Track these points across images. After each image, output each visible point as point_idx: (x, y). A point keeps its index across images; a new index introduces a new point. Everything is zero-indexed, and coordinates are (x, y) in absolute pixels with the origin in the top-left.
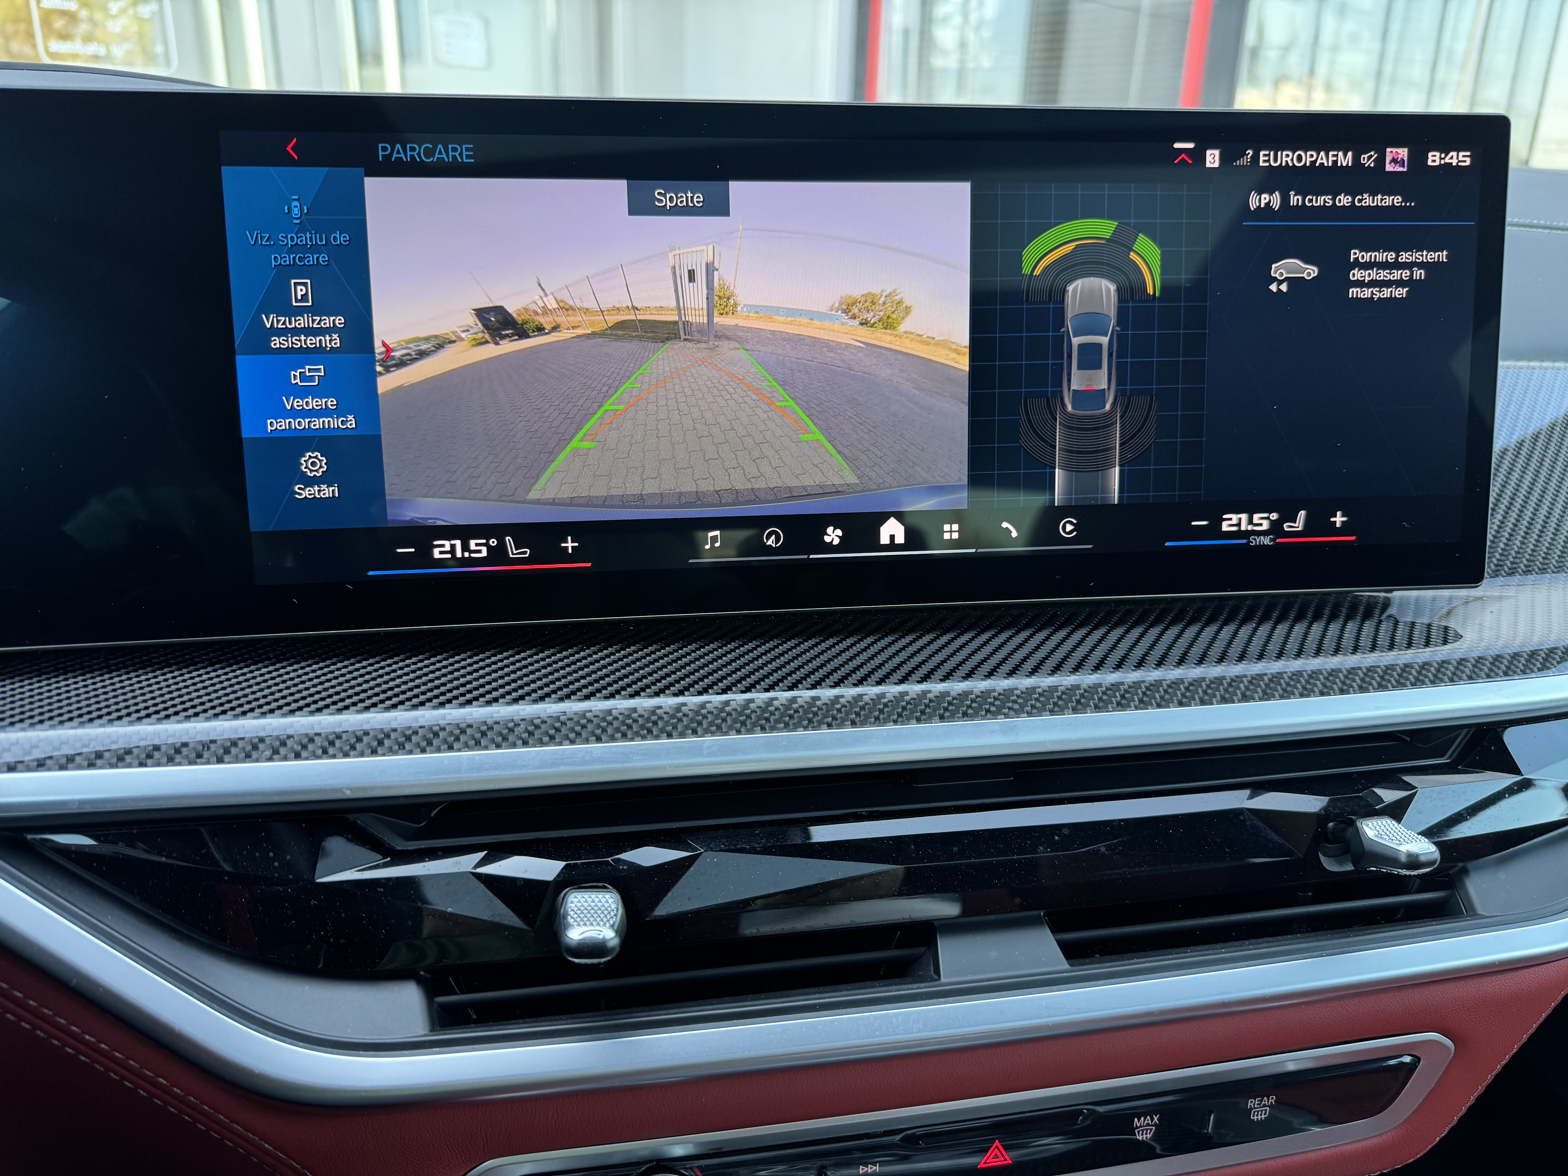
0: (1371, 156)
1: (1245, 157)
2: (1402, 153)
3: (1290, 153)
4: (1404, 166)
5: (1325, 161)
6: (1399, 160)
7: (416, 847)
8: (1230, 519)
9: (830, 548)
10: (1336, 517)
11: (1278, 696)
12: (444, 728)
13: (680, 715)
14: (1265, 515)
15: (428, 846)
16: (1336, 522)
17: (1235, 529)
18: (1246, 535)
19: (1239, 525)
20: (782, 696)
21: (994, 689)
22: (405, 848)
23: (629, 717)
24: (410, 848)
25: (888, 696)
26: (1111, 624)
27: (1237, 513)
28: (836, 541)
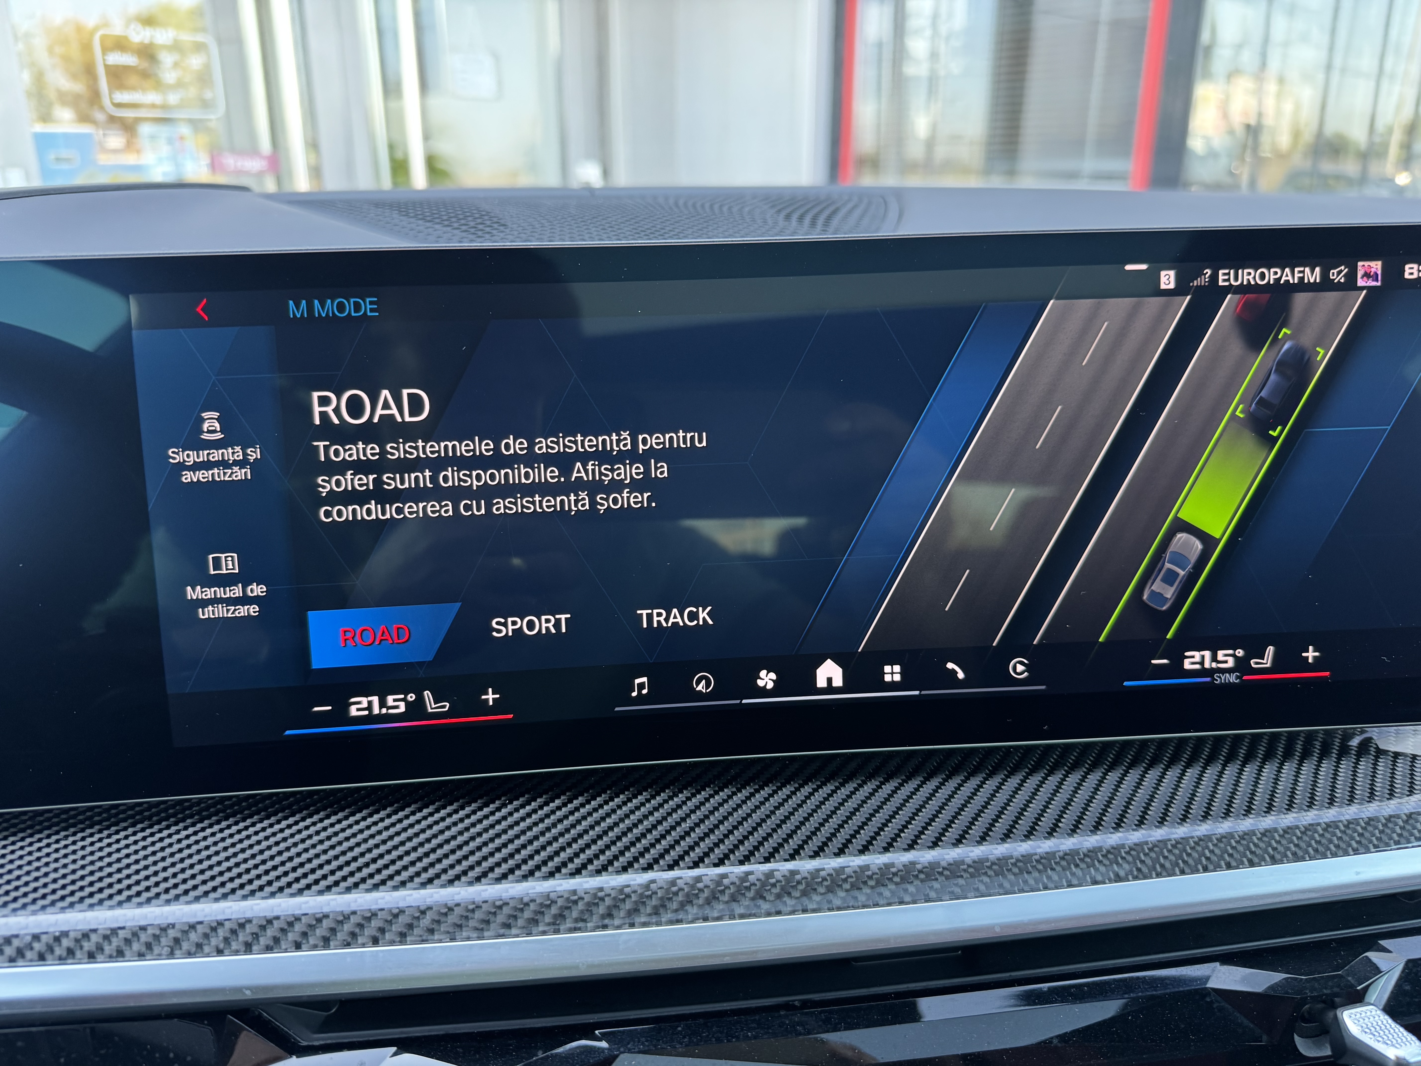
0: (1341, 271)
1: (1203, 277)
2: (1375, 267)
3: (1252, 271)
4: (1377, 280)
5: (1290, 278)
6: (1372, 274)
7: (322, 1042)
8: (1193, 657)
9: (764, 692)
10: (1308, 652)
11: (1246, 863)
12: (349, 918)
13: (596, 901)
14: (1231, 652)
15: (334, 1041)
16: (1307, 657)
17: (1198, 667)
18: (1211, 672)
19: (1202, 663)
20: (709, 873)
21: (939, 863)
22: (310, 1044)
23: (541, 905)
24: (316, 1043)
25: (823, 873)
26: (1068, 767)
27: (1199, 650)
28: (770, 685)
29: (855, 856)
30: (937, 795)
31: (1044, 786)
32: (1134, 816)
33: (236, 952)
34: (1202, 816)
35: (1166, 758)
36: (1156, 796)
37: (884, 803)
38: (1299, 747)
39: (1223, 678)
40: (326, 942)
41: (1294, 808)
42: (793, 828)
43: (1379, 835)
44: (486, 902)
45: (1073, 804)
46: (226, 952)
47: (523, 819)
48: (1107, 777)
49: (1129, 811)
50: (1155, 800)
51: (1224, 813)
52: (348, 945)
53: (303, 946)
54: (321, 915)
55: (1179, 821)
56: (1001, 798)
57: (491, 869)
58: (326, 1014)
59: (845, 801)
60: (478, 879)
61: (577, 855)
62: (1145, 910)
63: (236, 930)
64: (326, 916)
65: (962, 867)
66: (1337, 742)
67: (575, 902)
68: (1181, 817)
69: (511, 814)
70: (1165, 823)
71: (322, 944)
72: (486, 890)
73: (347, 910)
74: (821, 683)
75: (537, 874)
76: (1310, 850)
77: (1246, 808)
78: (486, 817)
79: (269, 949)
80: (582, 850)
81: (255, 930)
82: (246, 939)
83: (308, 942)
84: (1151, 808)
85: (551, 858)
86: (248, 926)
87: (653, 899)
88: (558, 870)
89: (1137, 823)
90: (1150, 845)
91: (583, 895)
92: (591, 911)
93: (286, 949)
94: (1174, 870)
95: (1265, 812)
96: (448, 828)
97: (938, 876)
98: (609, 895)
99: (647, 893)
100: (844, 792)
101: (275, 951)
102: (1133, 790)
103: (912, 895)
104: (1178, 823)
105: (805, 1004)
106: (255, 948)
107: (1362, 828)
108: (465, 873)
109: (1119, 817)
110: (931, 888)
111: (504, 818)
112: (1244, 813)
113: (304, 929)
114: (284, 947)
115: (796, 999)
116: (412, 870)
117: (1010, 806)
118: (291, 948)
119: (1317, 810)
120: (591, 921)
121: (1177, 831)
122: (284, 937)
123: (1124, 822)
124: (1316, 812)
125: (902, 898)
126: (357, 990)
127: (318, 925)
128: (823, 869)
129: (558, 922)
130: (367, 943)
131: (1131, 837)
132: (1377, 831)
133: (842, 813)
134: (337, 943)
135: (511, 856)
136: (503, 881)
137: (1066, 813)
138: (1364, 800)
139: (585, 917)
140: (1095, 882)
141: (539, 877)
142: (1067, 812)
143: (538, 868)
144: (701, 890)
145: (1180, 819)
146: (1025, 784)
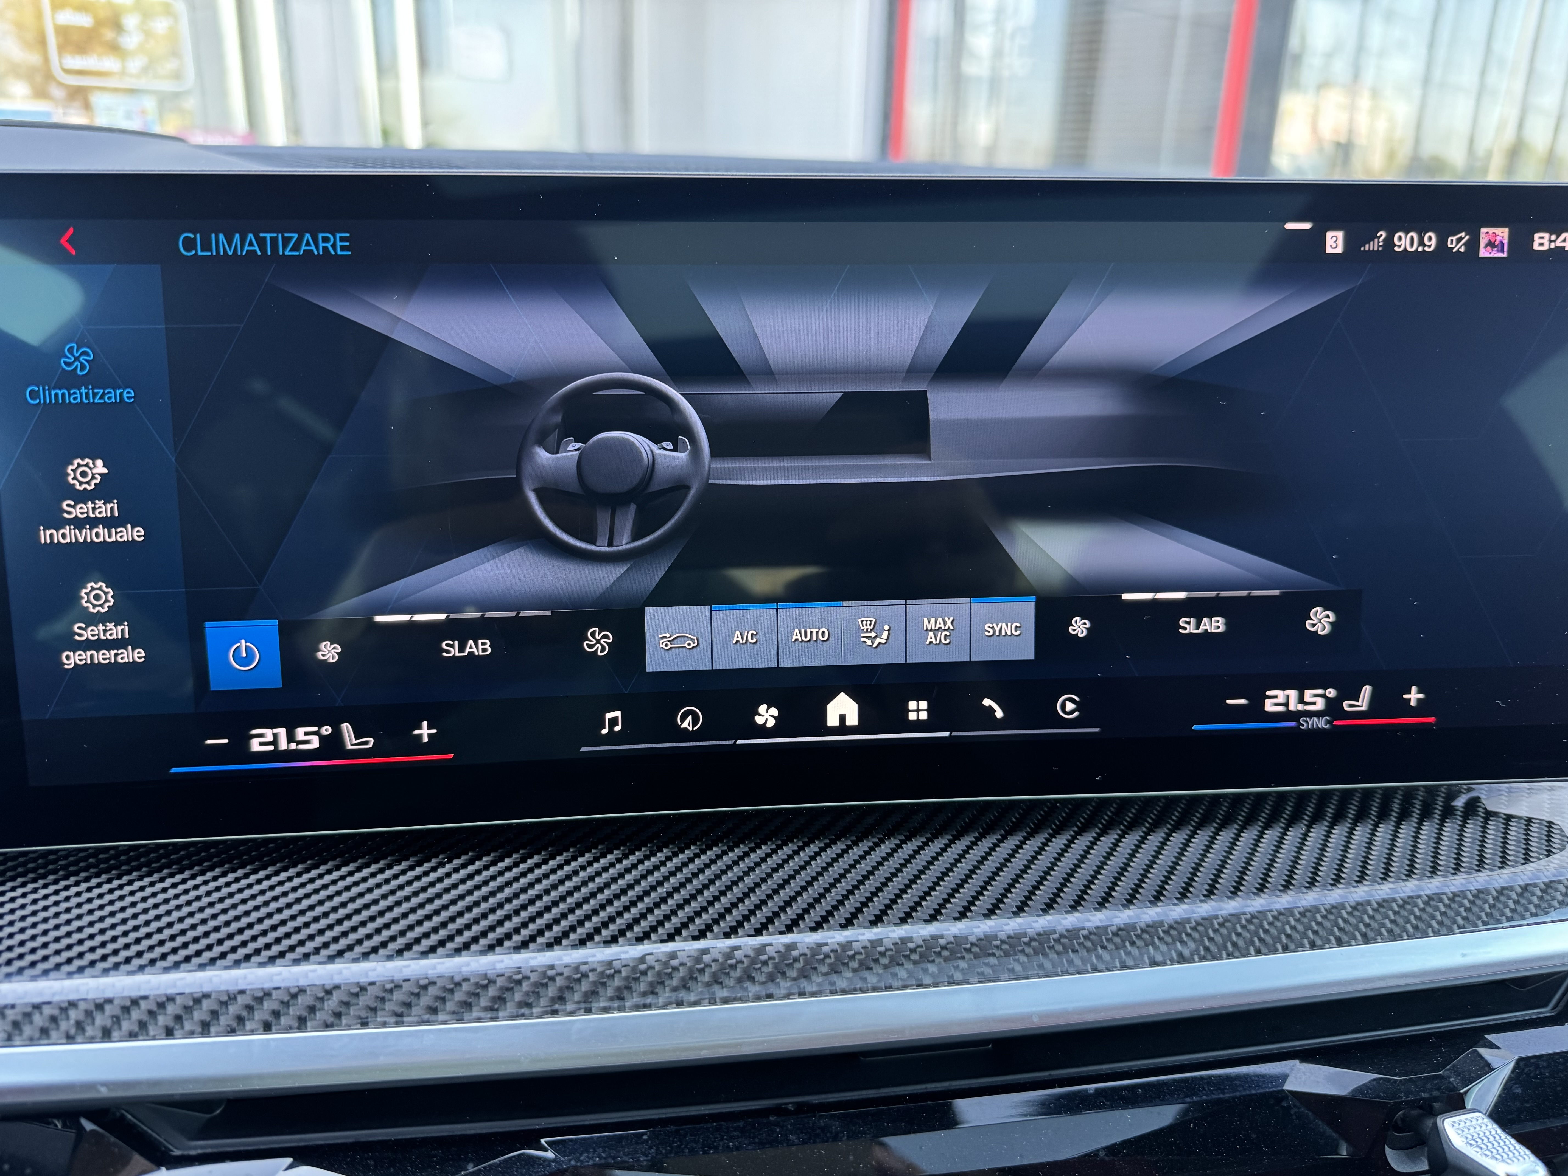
0: (1460, 239)
2: (1501, 235)
4: (1502, 251)
6: (1497, 243)
7: (200, 1151)
8: (1276, 697)
9: (763, 731)
10: (1410, 693)
11: (1333, 941)
12: (235, 998)
13: (545, 981)
14: (1320, 691)
15: (215, 1150)
16: (1409, 700)
17: (1281, 709)
18: (1296, 716)
19: (1286, 705)
20: (686, 948)
21: (966, 937)
22: (186, 1153)
23: (477, 985)
24: (193, 1153)
25: (825, 949)
26: (1124, 825)
27: (1284, 689)
28: (771, 723)
29: (865, 928)
30: (967, 856)
31: (1095, 847)
32: (1203, 885)
33: (92, 1040)
34: (1283, 886)
35: (1240, 818)
36: (1229, 861)
37: (903, 865)
38: (1396, 807)
39: (1310, 723)
40: (205, 1029)
41: (1390, 877)
42: (792, 894)
43: (1489, 911)
44: (408, 980)
45: (1129, 869)
46: (79, 1039)
47: (463, 881)
48: (1171, 838)
49: (1196, 879)
50: (1227, 866)
51: (1308, 882)
52: (232, 1031)
53: (176, 1032)
54: (200, 995)
55: (1255, 891)
56: (1044, 861)
57: (417, 941)
58: (208, 1116)
59: (857, 862)
60: (400, 952)
61: (525, 925)
62: (1214, 997)
63: (92, 1012)
64: (207, 996)
65: (994, 943)
66: (1440, 801)
67: (519, 982)
68: (1258, 886)
69: (448, 875)
70: (1239, 893)
71: (200, 1030)
72: (408, 966)
73: (233, 988)
74: (833, 721)
75: (474, 947)
76: (1409, 926)
77: (1334, 877)
78: (418, 878)
79: (132, 1036)
80: (532, 919)
81: (117, 1012)
82: (104, 1023)
83: (182, 1027)
84: (1222, 876)
85: (492, 928)
86: (107, 1007)
87: (616, 979)
88: (500, 942)
89: (1205, 893)
90: (1221, 920)
91: (528, 973)
92: (538, 993)
93: (154, 1036)
94: (1248, 950)
95: (1357, 882)
96: (370, 890)
97: (964, 954)
98: (561, 974)
99: (608, 972)
100: (857, 851)
101: (141, 1038)
102: (1201, 855)
103: (933, 975)
104: (1254, 894)
105: (801, 1108)
106: (115, 1034)
107: (1470, 901)
108: (384, 944)
109: (1184, 885)
110: (957, 968)
111: (440, 880)
112: (1332, 882)
113: (179, 1011)
114: (152, 1033)
115: (790, 1102)
116: (319, 940)
117: (1054, 870)
118: (160, 1035)
119: (1418, 879)
120: (537, 1006)
121: (1253, 903)
122: (152, 1022)
123: (1190, 892)
124: (1416, 882)
125: (921, 980)
126: (241, 1087)
127: (195, 1007)
128: (826, 944)
129: (496, 1006)
130: (256, 1030)
131: (1199, 910)
132: (1487, 906)
133: (853, 877)
134: (220, 1029)
135: (444, 925)
136: (430, 955)
137: (1121, 881)
138: (1472, 869)
139: (530, 1001)
140: (1154, 963)
141: (476, 952)
142: (1123, 878)
143: (475, 940)
144: (675, 969)
145: (1257, 889)
146: (1072, 845)
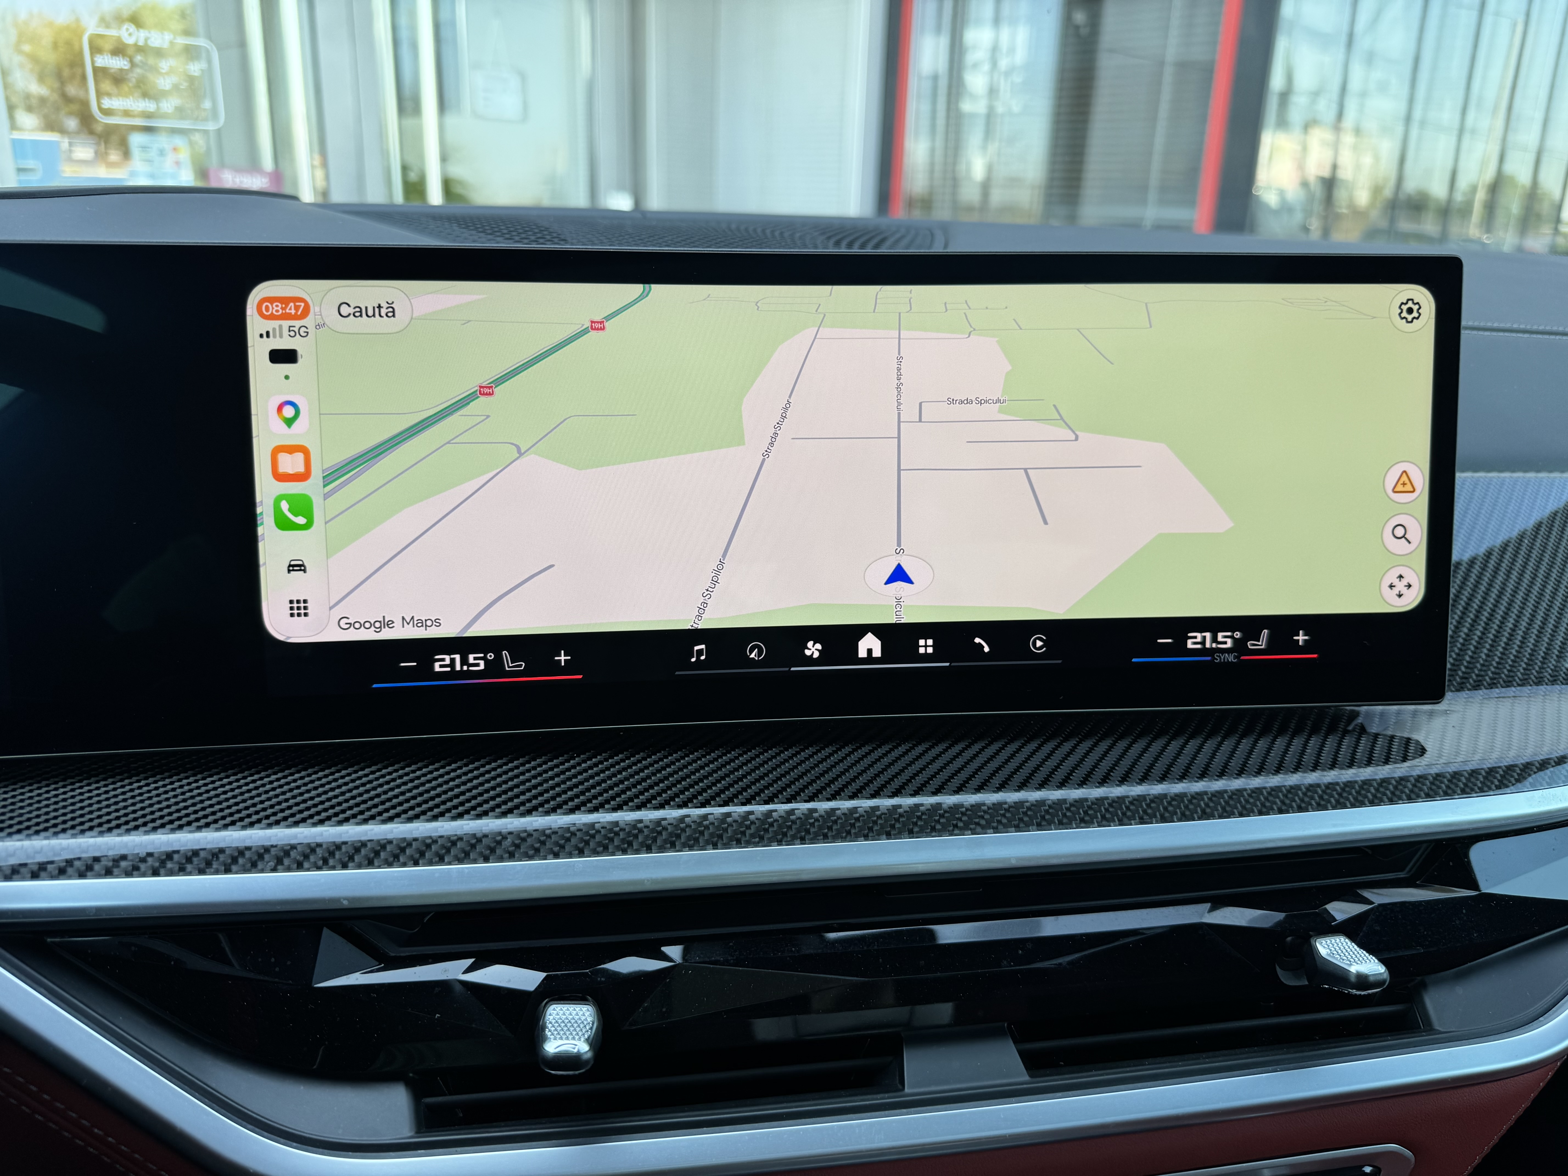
7: (408, 954)
8: (1195, 637)
9: (810, 661)
10: (1299, 636)
12: (436, 842)
14: (1229, 634)
15: (420, 953)
16: (1298, 640)
17: (1199, 646)
18: (1212, 651)
19: (1203, 643)
20: (760, 809)
21: (962, 804)
22: (399, 956)
23: (611, 831)
24: (405, 955)
26: (1082, 734)
27: (1201, 632)
28: (816, 656)
30: (961, 756)
31: (1058, 750)
32: (1139, 773)
33: (334, 868)
35: (1172, 730)
39: (1222, 657)
40: (415, 861)
41: (1262, 772)
46: (324, 867)
47: (590, 768)
48: (1116, 745)
52: (435, 863)
53: (394, 863)
54: (410, 839)
56: (1020, 757)
57: (565, 803)
58: (410, 932)
60: (553, 810)
63: (332, 851)
64: (415, 840)
66: (1327, 718)
67: (641, 830)
68: (1181, 775)
69: (579, 764)
70: (1166, 780)
71: (411, 862)
72: (562, 819)
73: (434, 835)
74: (862, 653)
75: (606, 807)
78: (557, 766)
79: (363, 865)
81: (351, 850)
82: (342, 857)
83: (399, 860)
85: (618, 795)
86: (344, 848)
88: (625, 804)
91: (648, 824)
93: (379, 866)
96: (522, 774)
101: (369, 867)
102: (1139, 754)
106: (351, 864)
108: (541, 806)
111: (574, 767)
112: (1237, 773)
113: (395, 850)
114: (377, 864)
116: (493, 803)
118: (383, 865)
119: (1284, 774)
120: (655, 845)
121: (1177, 786)
122: (377, 856)
124: (1283, 777)
125: (930, 832)
127: (408, 847)
128: (861, 807)
129: (626, 845)
130: (453, 862)
134: (427, 861)
136: (577, 812)
137: (1076, 772)
140: (1101, 825)
143: (607, 802)
146: (1042, 748)
